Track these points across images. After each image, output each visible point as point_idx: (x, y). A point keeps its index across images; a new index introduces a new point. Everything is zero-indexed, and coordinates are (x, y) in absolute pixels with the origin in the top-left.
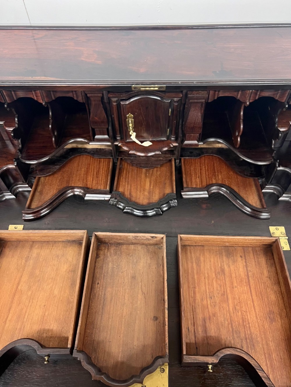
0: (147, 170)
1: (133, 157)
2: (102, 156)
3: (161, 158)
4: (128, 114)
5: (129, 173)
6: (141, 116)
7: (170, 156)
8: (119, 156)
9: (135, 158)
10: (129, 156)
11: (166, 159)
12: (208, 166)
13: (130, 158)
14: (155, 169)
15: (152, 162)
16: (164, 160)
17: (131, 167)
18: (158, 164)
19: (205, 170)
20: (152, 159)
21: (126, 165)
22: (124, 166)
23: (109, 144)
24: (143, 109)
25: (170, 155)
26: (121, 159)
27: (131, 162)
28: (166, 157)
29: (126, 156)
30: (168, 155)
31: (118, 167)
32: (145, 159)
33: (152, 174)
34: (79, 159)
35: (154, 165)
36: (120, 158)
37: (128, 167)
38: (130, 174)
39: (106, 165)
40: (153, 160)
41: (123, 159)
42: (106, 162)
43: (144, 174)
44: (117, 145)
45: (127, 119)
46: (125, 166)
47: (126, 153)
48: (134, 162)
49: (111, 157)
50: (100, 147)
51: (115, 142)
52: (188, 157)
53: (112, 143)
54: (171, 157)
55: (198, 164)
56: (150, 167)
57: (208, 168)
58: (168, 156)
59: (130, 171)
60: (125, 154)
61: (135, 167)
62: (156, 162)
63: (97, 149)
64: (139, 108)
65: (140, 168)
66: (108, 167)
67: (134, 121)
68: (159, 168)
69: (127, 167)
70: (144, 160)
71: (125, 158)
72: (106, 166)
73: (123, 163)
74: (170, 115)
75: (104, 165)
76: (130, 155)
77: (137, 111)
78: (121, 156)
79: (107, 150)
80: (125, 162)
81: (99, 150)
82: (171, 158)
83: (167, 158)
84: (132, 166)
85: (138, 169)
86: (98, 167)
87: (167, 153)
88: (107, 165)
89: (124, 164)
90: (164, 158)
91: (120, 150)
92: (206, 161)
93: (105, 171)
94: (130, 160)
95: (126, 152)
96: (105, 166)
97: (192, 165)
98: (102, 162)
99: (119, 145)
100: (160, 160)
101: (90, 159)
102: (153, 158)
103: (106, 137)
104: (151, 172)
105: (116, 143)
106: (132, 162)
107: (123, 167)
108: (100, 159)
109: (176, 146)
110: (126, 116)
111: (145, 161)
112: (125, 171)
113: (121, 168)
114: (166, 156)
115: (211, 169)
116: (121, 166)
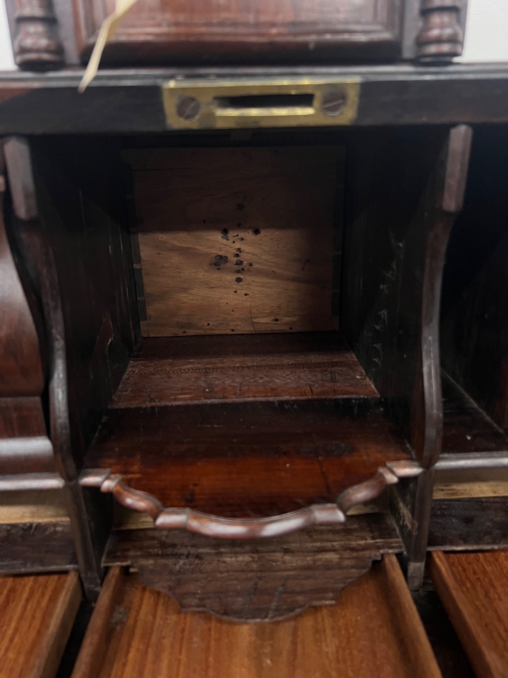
0: (260, 633)
1: (188, 556)
2: (25, 565)
3: (332, 557)
5: (158, 657)
7: (370, 541)
8: (113, 556)
9: (197, 561)
10: (164, 556)
11: (357, 558)
13: (170, 562)
14: (308, 622)
15: (287, 578)
16: (347, 563)
17: (173, 618)
18: (320, 591)
20: (284, 562)
21: (145, 608)
22: (133, 613)
23: (53, 482)
25: (373, 538)
26: (125, 570)
27: (170, 588)
28: (353, 549)
29: (148, 556)
30: (364, 538)
31: (97, 621)
32: (247, 563)
33: (294, 653)
35: (300, 598)
36: (116, 566)
37: (154, 616)
38: (165, 664)
40: (289, 570)
41: (132, 570)
42: (43, 594)
43: (246, 661)
44: (96, 489)
46: (142, 615)
47: (153, 538)
48: (191, 587)
49: (71, 563)
50: (33, 516)
51: (87, 475)
52: (465, 541)
53: (70, 478)
54: (379, 548)
56: (278, 611)
58: (362, 542)
59: (167, 642)
60: (146, 543)
61: (194, 613)
62: (307, 578)
63: (14, 526)
65: (220, 621)
68: (325, 611)
69: (150, 618)
70: (243, 571)
71: (142, 568)
73: (135, 595)
75: (28, 614)
76: (170, 551)
78: (126, 558)
79: (59, 529)
80: (144, 589)
81: (21, 532)
82: (382, 551)
83: (361, 554)
84: (181, 608)
85: (213, 624)
87: (355, 530)
89: (136, 600)
90: (347, 554)
91: (123, 528)
93: (19, 653)
94: (171, 572)
95: (151, 533)
96: (33, 617)
98: (25, 595)
99: (108, 484)
100: (328, 566)
102: (287, 558)
103: (40, 445)
104: (285, 645)
105: (90, 480)
106: (179, 583)
107: (131, 622)
108: (18, 580)
109: (414, 478)
111: (250, 575)
112: (135, 643)
113: (118, 628)
114: (354, 544)
116: (117, 616)
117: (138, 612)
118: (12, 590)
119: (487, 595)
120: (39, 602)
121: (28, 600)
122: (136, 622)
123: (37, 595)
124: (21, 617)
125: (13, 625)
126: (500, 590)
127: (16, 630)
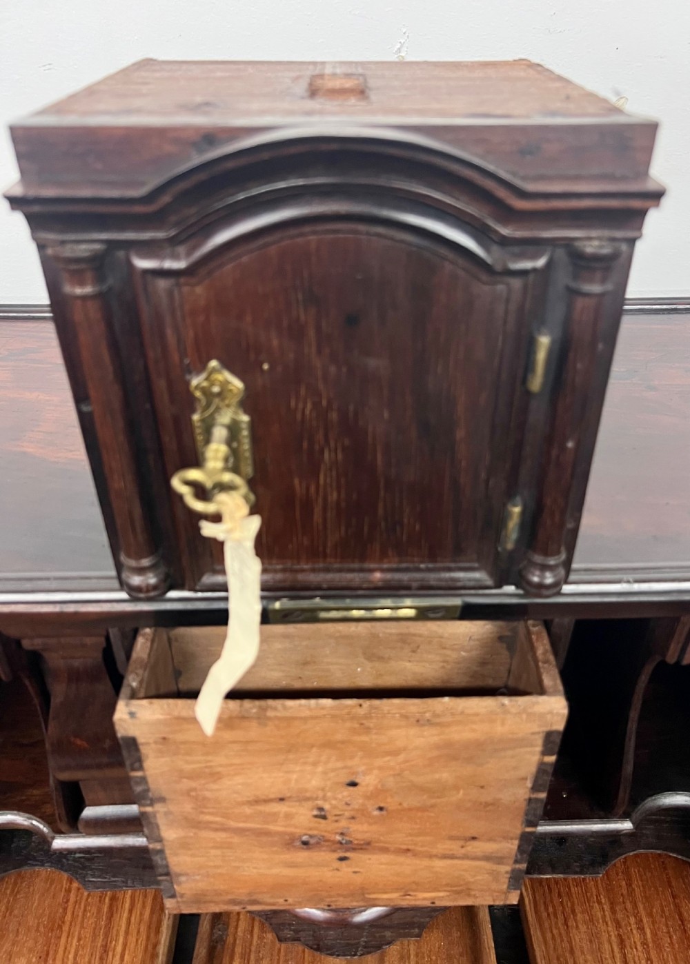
4: (202, 366)
6: (303, 392)
12: (650, 915)
17: (269, 936)
19: (644, 944)
21: (242, 924)
22: (231, 930)
24: (318, 329)
34: (13, 891)
37: (252, 934)
39: (143, 928)
42: (144, 906)
45: (193, 411)
46: (240, 932)
55: (599, 903)
57: (654, 934)
64: (285, 323)
66: (153, 939)
67: (253, 426)
69: (248, 935)
72: (143, 937)
74: (536, 383)
75: (133, 928)
77: (275, 343)
86: (100, 942)
88: (149, 927)
92: (637, 884)
97: (573, 911)
98: (127, 905)
101: (69, 891)
107: (230, 939)
110: (188, 383)
112: (237, 959)
113: (219, 946)
115: (671, 937)
116: (218, 933)
117: (236, 928)
118: (113, 899)
119: (566, 923)
120: (141, 914)
121: (131, 911)
122: (235, 940)
123: (139, 905)
124: (127, 933)
125: (121, 940)
126: (579, 916)
127: (125, 945)
